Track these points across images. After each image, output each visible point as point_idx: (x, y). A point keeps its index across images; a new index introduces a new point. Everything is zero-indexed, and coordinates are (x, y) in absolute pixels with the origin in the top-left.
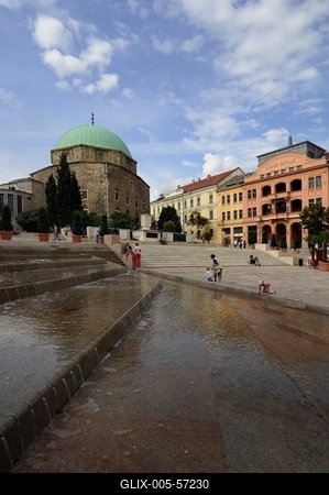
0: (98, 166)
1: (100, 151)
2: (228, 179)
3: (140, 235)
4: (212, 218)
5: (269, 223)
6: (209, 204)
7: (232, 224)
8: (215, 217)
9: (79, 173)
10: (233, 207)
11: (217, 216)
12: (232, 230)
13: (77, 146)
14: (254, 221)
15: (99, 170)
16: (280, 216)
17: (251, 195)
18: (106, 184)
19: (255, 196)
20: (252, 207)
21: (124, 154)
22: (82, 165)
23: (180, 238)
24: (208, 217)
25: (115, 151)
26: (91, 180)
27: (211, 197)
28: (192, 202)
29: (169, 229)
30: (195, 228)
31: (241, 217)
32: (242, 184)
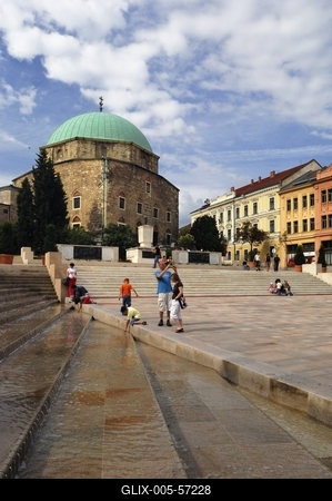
0: (96, 163)
1: (102, 145)
2: (297, 176)
4: (272, 230)
6: (269, 212)
7: (299, 238)
8: (277, 229)
10: (301, 215)
11: (280, 227)
13: (71, 140)
14: (330, 234)
15: (98, 168)
17: (327, 197)
18: (105, 187)
19: (331, 198)
20: (327, 214)
22: (76, 164)
24: (267, 230)
25: (124, 144)
26: (86, 183)
27: (272, 202)
28: (246, 209)
32: (314, 182)
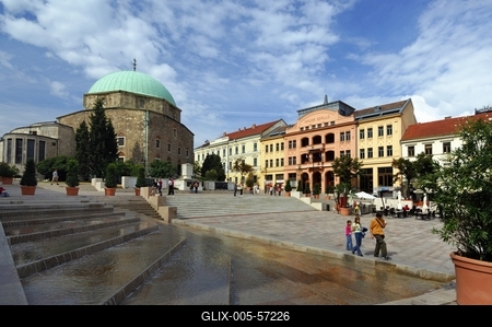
0: (139, 113)
1: (141, 99)
2: (272, 129)
3: (180, 184)
4: (255, 165)
5: (307, 171)
6: (254, 152)
7: (274, 171)
8: (258, 164)
9: (115, 119)
10: (275, 155)
11: (261, 163)
12: (274, 177)
13: (115, 92)
14: (294, 169)
15: (140, 117)
16: (316, 165)
17: (292, 145)
18: (146, 131)
19: (295, 146)
20: (292, 156)
21: (167, 102)
22: (120, 111)
23: (222, 185)
24: (252, 164)
25: (158, 99)
26: (130, 127)
27: (255, 146)
28: (237, 149)
29: (211, 178)
30: (239, 175)
31: (282, 164)
32: (284, 135)
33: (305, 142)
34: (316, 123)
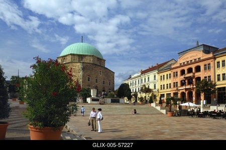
4: (155, 88)
5: (184, 91)
6: (154, 80)
10: (166, 82)
11: (158, 87)
12: (165, 95)
17: (176, 75)
19: (177, 75)
20: (175, 82)
28: (145, 80)
31: (170, 87)
32: (171, 69)
33: (183, 72)
34: (189, 60)
